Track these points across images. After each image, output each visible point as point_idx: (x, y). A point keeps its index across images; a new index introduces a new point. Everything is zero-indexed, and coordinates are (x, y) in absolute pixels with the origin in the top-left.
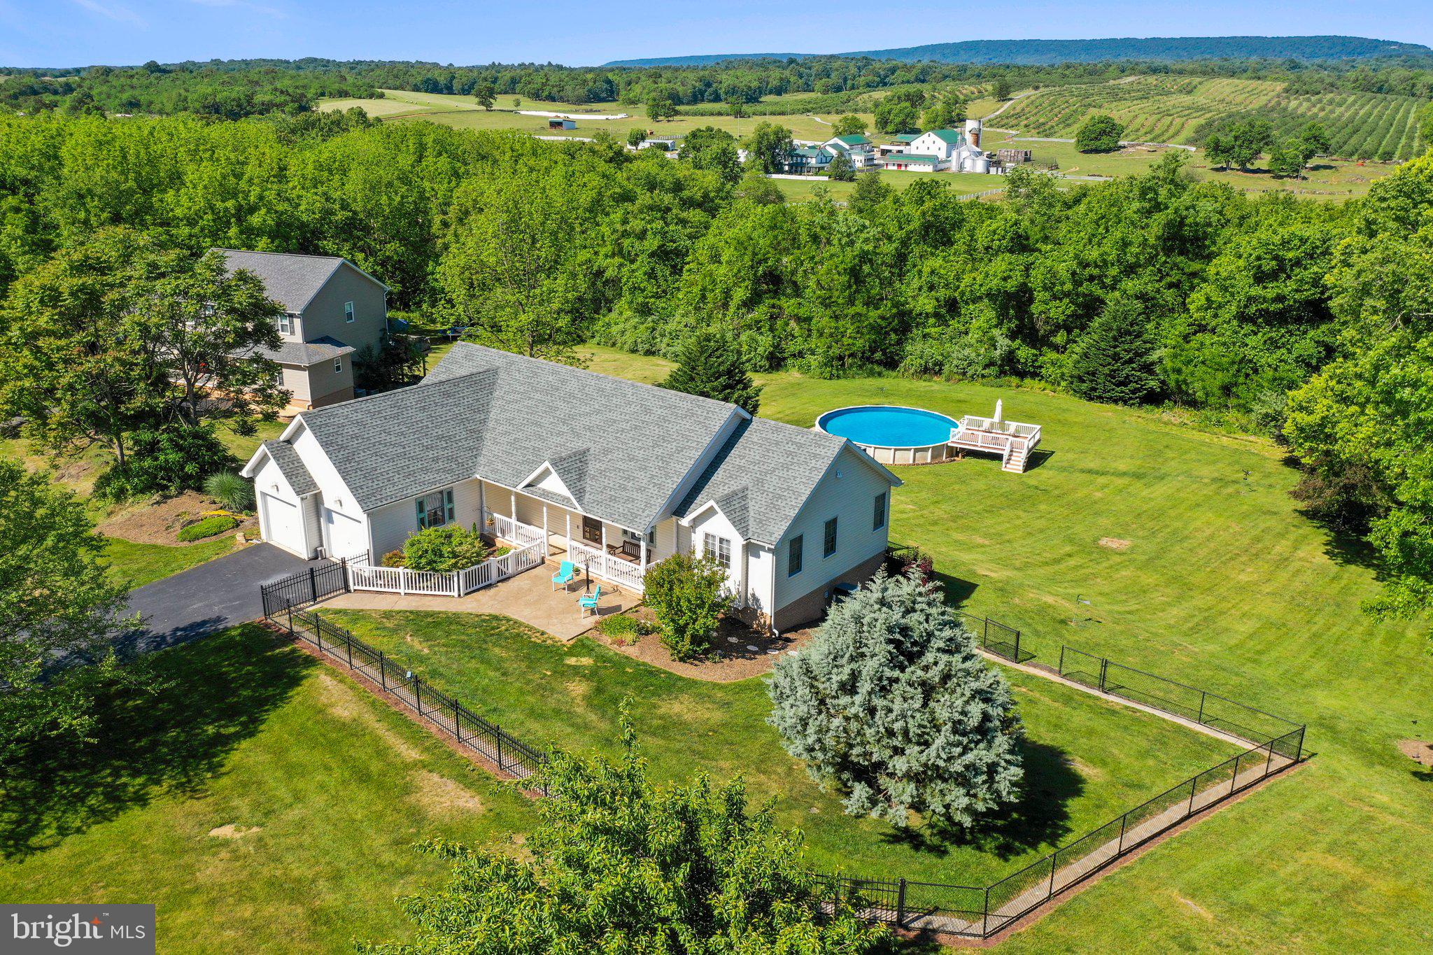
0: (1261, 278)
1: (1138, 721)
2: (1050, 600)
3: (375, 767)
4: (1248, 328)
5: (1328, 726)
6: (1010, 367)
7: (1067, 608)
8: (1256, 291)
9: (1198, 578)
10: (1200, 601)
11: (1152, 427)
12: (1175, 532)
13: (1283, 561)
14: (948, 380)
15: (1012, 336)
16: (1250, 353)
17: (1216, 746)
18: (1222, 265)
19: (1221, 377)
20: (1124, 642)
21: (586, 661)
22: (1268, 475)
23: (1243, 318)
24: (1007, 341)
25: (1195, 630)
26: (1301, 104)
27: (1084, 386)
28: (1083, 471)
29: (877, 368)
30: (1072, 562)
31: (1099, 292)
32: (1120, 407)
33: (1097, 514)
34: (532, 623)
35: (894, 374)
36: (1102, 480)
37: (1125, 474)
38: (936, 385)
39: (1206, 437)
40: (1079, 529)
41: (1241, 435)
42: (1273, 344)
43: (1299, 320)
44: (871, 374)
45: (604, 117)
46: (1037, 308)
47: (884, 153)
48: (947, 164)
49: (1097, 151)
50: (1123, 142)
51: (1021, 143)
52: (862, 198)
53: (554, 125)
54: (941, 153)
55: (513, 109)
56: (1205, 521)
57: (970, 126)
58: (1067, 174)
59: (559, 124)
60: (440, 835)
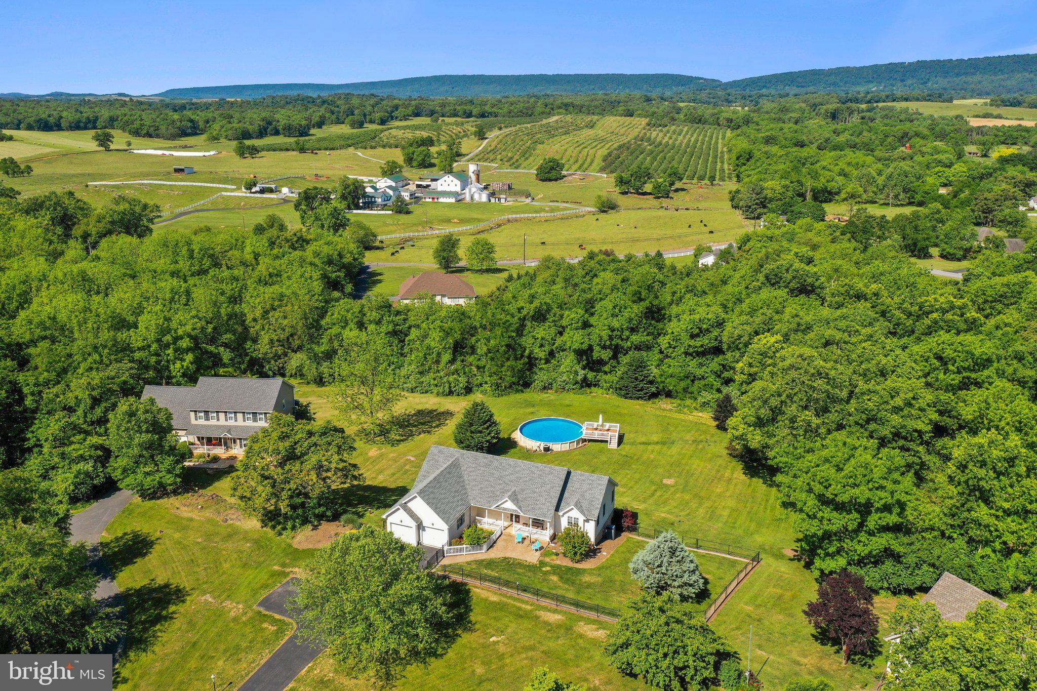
0: (692, 336)
1: (711, 557)
2: (663, 515)
3: (521, 613)
5: (762, 547)
6: (586, 384)
7: (671, 518)
8: (692, 343)
9: (703, 493)
10: (708, 504)
11: (658, 413)
12: (688, 472)
13: (730, 480)
14: (556, 392)
15: (584, 368)
16: (692, 370)
17: (735, 562)
18: (673, 327)
19: (683, 384)
20: (695, 529)
21: (548, 568)
22: (713, 436)
23: (686, 354)
24: (583, 372)
25: (711, 518)
26: (658, 135)
27: (623, 392)
28: (640, 444)
29: (520, 388)
30: (658, 493)
31: (619, 342)
32: (640, 402)
33: (656, 467)
34: (520, 558)
35: (528, 390)
36: (650, 447)
37: (657, 443)
38: (550, 395)
39: (682, 416)
40: (652, 476)
41: (696, 413)
42: (701, 365)
43: (709, 353)
44: (517, 391)
45: (201, 154)
46: (595, 355)
47: (419, 186)
48: (463, 196)
49: (550, 180)
50: (564, 173)
51: (501, 173)
52: (444, 250)
53: (177, 171)
54: (458, 189)
55: (127, 148)
56: (697, 464)
57: (472, 168)
58: (537, 201)
59: (182, 170)
60: (559, 626)
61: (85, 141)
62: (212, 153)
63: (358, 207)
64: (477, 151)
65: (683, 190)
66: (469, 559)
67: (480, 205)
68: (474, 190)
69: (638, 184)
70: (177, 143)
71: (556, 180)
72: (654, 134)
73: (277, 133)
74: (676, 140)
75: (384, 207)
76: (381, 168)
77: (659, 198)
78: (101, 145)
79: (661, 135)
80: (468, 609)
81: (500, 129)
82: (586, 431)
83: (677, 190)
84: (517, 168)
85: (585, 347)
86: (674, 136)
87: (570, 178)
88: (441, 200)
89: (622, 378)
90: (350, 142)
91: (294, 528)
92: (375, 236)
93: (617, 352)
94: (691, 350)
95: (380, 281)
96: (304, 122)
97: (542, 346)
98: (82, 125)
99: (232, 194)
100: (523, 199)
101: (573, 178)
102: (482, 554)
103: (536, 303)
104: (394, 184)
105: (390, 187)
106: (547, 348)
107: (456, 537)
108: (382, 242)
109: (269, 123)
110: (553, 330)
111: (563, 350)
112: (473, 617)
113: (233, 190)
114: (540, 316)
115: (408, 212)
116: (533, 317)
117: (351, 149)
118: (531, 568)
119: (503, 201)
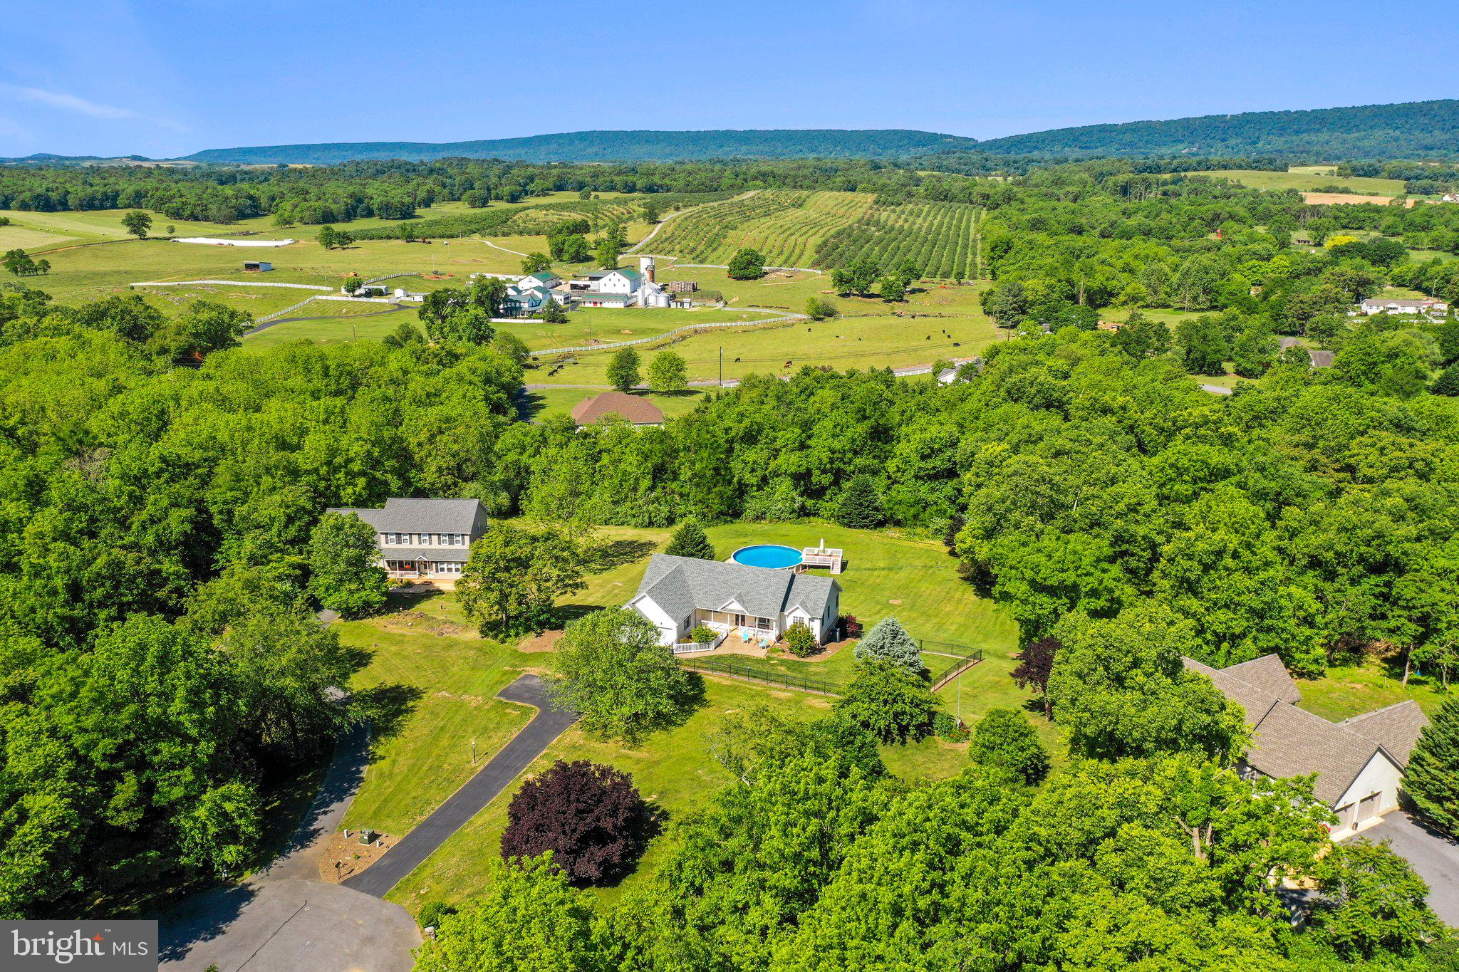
0: (923, 458)
1: (935, 656)
3: (753, 692)
4: (920, 482)
6: (804, 513)
8: (923, 465)
9: (930, 612)
11: (885, 540)
12: (916, 594)
13: (960, 601)
15: (802, 495)
16: (924, 496)
17: (958, 660)
18: (902, 448)
19: (912, 511)
21: (776, 661)
22: (945, 562)
23: (917, 477)
24: (801, 499)
26: (889, 216)
27: (846, 521)
28: (865, 569)
29: (729, 518)
31: (842, 466)
32: (865, 531)
35: (739, 520)
36: (876, 573)
38: (764, 526)
39: (911, 544)
40: (878, 597)
41: (927, 541)
42: (933, 490)
43: (943, 477)
44: (726, 522)
45: (272, 243)
46: (814, 479)
47: (574, 287)
48: (633, 300)
49: (747, 278)
50: (765, 268)
51: (682, 270)
52: (622, 368)
53: (249, 267)
54: (627, 290)
55: (168, 235)
56: (924, 587)
57: (645, 263)
58: (732, 306)
59: (256, 266)
60: (789, 701)
61: (110, 226)
62: (286, 242)
63: (498, 315)
64: (647, 240)
65: (921, 291)
66: (697, 655)
67: (656, 312)
68: (648, 291)
69: (863, 283)
70: (233, 228)
71: (755, 278)
72: (884, 216)
73: (370, 214)
74: (914, 223)
75: (532, 314)
76: (523, 262)
77: (890, 301)
78: (135, 232)
79: (893, 216)
80: (702, 691)
81: (677, 209)
82: (806, 556)
83: (913, 292)
84: (702, 262)
85: (802, 470)
86: (911, 219)
87: (773, 275)
88: (606, 305)
89: (845, 505)
90: (473, 227)
91: (517, 635)
92: (527, 351)
93: (839, 476)
94: (922, 473)
95: (543, 407)
96: (407, 200)
97: (753, 470)
98: (97, 203)
99: (329, 298)
100: (713, 303)
101: (777, 277)
102: (710, 651)
103: (746, 422)
104: (541, 284)
105: (538, 288)
106: (759, 473)
107: (685, 637)
108: (535, 359)
109: (360, 201)
110: (765, 454)
111: (778, 476)
112: (707, 696)
113: (328, 293)
114: (750, 438)
115: (564, 321)
116: (742, 438)
117: (476, 237)
118: (759, 661)
119: (686, 305)
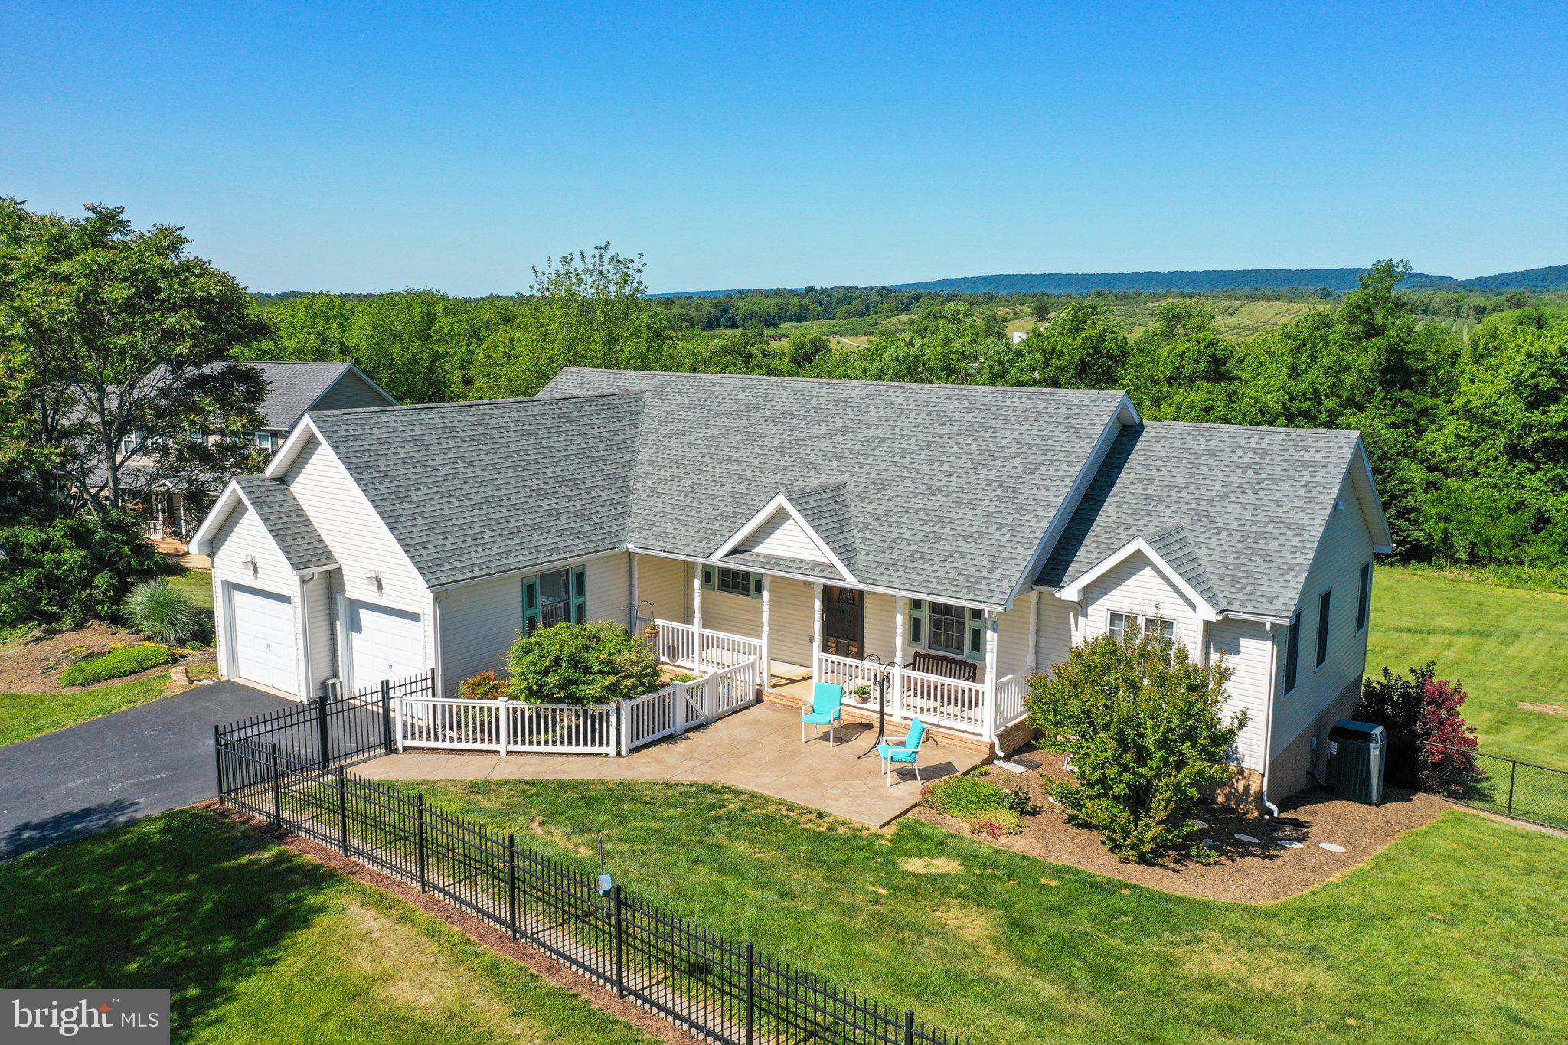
0: (1536, 401)
4: (1523, 465)
8: (1533, 418)
16: (1530, 497)
23: (1515, 452)
33: (1475, 675)
34: (789, 796)
37: (1460, 632)
39: (1523, 593)
94: (1530, 441)
96: (774, 310)
109: (724, 311)
